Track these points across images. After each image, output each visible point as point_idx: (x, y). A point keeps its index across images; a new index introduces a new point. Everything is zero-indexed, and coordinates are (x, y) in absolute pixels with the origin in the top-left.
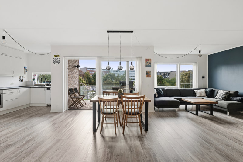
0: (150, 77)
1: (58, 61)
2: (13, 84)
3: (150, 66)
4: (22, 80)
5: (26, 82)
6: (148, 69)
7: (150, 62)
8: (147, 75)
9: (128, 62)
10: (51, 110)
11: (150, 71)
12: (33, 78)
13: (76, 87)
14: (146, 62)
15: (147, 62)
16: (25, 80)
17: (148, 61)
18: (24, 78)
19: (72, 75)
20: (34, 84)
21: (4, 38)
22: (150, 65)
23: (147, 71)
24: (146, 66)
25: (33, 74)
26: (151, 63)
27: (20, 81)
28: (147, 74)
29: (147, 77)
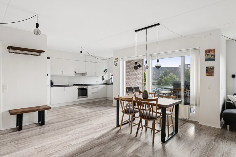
0: (213, 75)
1: (117, 63)
2: (98, 82)
3: (214, 60)
4: (104, 79)
5: (107, 81)
6: (210, 64)
7: (213, 53)
8: (207, 73)
9: (183, 57)
10: (113, 104)
11: (213, 67)
12: (111, 77)
13: (138, 86)
14: (206, 55)
15: (208, 55)
16: (106, 79)
17: (210, 52)
18: (105, 77)
19: (132, 75)
20: (111, 82)
21: (81, 52)
22: (212, 58)
23: (207, 67)
24: (206, 60)
25: (111, 74)
26: (214, 56)
27: (102, 80)
28: (207, 71)
29: (208, 75)
